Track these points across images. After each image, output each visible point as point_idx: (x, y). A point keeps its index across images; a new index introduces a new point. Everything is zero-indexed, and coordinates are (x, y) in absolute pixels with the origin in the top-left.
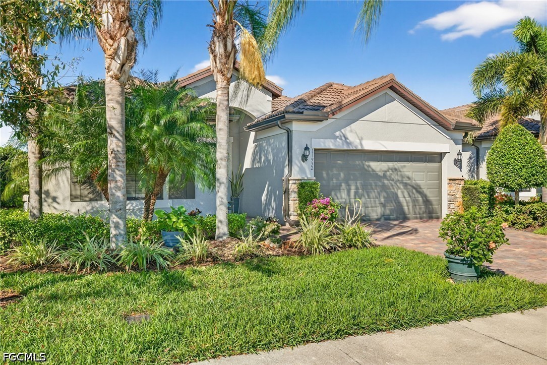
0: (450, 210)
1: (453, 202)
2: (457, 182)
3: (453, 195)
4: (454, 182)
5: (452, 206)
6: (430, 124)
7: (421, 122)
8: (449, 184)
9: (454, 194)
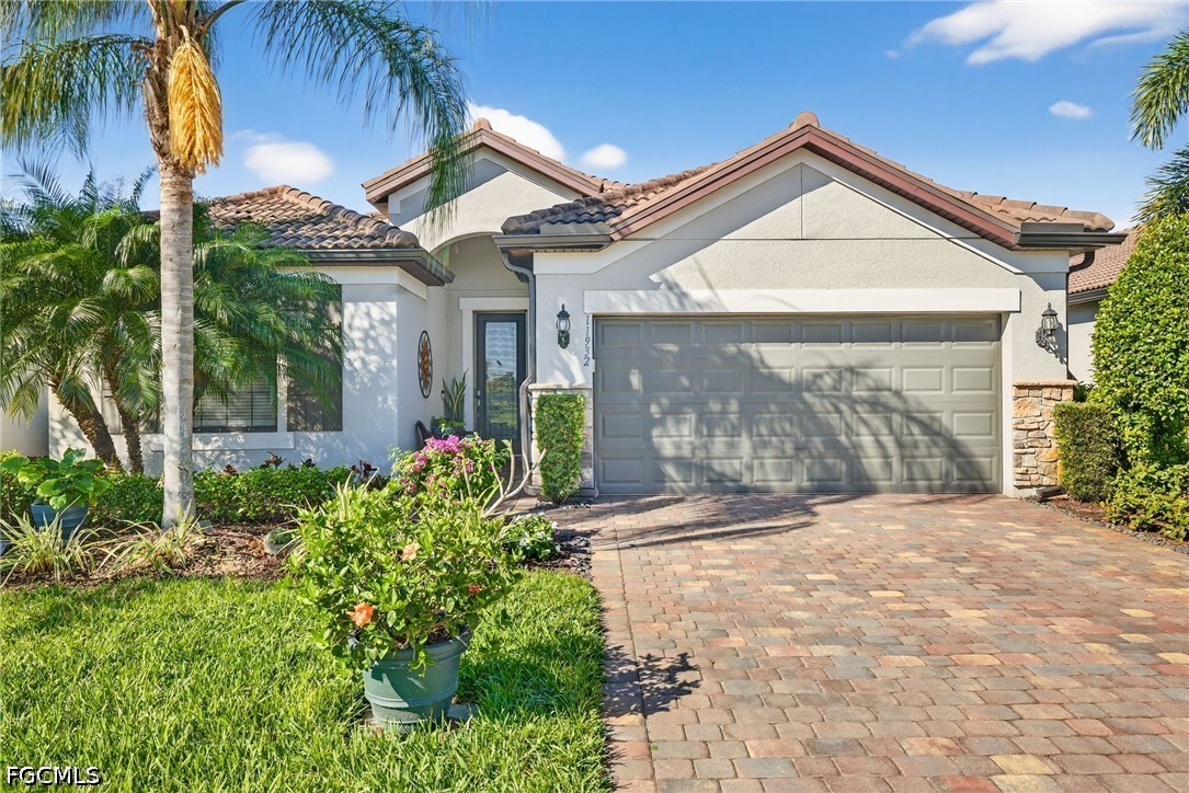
0: (1020, 470)
1: (1032, 450)
2: (1046, 393)
3: (1030, 430)
4: (1038, 393)
5: (1028, 461)
6: (948, 236)
7: (918, 231)
8: (1017, 398)
9: (1035, 426)
